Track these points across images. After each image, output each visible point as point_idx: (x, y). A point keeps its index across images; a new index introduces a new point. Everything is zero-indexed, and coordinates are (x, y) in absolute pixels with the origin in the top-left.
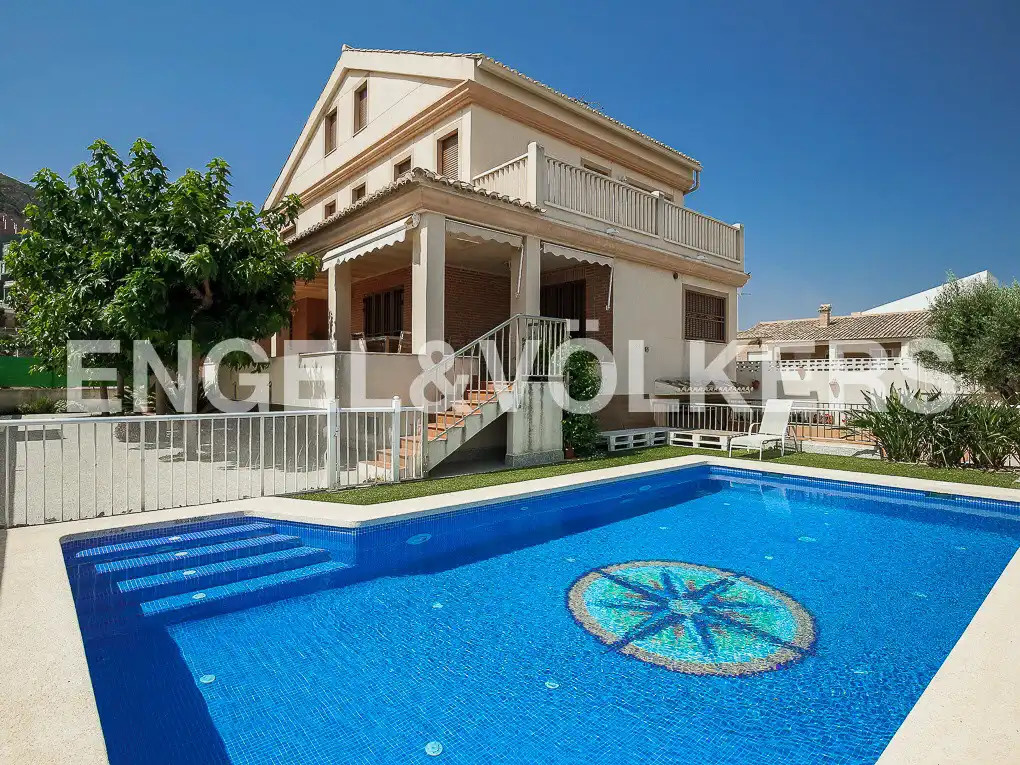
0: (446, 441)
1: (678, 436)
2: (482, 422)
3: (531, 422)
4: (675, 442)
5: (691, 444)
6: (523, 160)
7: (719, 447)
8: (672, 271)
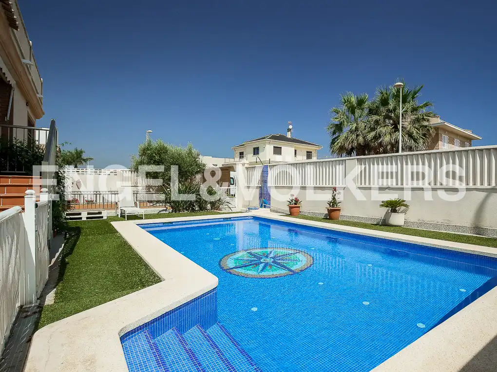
1: (70, 214)
4: (68, 219)
7: (102, 217)
8: (26, 100)
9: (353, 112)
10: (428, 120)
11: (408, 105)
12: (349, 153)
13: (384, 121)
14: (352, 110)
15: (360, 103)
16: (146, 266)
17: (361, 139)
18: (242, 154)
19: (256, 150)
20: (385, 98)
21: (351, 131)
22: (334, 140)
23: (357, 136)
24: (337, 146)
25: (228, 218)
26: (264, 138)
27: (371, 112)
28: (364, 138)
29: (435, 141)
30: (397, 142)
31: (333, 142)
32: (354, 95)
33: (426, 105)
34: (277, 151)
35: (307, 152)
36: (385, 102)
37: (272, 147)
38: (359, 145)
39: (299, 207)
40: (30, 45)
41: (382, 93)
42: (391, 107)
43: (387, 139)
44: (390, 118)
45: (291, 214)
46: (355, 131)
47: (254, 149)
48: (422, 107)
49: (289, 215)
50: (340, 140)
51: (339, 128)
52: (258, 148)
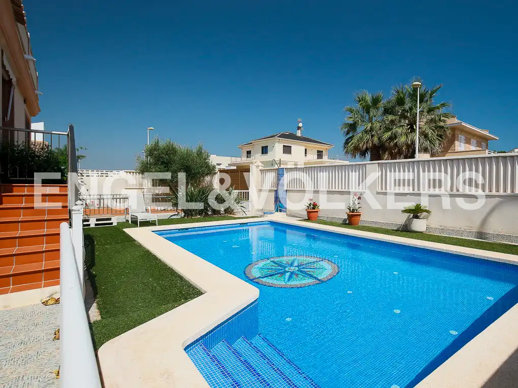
5: (89, 225)
8: (24, 97)
9: (368, 112)
10: (444, 121)
11: (424, 105)
12: (363, 154)
13: (400, 121)
14: (367, 109)
15: (376, 101)
16: (181, 278)
17: (376, 139)
18: (249, 153)
19: (264, 149)
20: (401, 97)
21: (366, 132)
22: (347, 140)
23: (372, 136)
24: (351, 146)
25: (244, 224)
26: (273, 136)
27: (387, 111)
28: (379, 139)
29: (451, 142)
30: (413, 143)
31: (347, 142)
32: (369, 94)
33: (443, 105)
34: (287, 150)
35: (318, 151)
36: (400, 102)
37: (281, 146)
38: (374, 145)
39: (317, 212)
40: (28, 37)
41: (398, 92)
42: (407, 107)
43: (403, 139)
44: (405, 117)
45: (309, 219)
46: (370, 131)
47: (263, 147)
48: (438, 108)
49: (307, 220)
50: (355, 140)
51: (353, 127)
52: (266, 147)
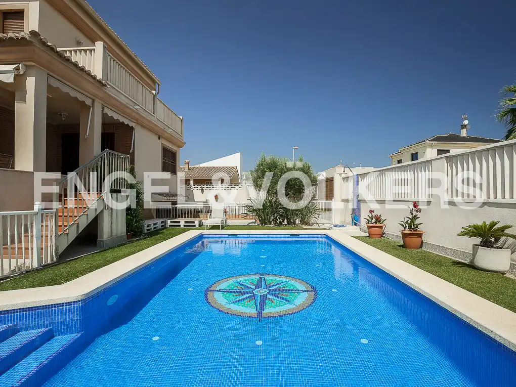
0: (68, 234)
1: (171, 222)
2: (87, 219)
3: (112, 218)
4: (170, 226)
5: (180, 226)
6: (91, 51)
7: (195, 226)
8: (158, 135)
18: (400, 162)
19: (414, 156)
25: (296, 235)
37: (436, 151)
45: (369, 236)
52: (417, 154)
